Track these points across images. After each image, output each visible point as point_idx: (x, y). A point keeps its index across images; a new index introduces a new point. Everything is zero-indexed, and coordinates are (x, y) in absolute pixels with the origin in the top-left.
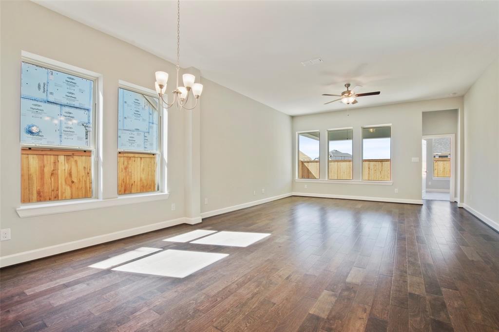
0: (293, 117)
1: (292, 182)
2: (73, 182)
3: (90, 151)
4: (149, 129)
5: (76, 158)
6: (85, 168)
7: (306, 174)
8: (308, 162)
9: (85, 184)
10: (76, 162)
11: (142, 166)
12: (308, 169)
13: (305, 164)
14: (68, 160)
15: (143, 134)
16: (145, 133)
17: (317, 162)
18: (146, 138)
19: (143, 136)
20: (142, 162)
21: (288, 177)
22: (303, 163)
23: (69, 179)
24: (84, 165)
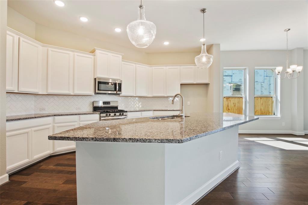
2: (229, 109)
3: (243, 97)
4: (264, 80)
5: (230, 99)
6: (233, 103)
9: (234, 110)
10: (230, 100)
11: (262, 102)
14: (227, 100)
15: (260, 83)
16: (261, 83)
18: (262, 86)
19: (260, 85)
20: (262, 100)
23: (227, 108)
24: (233, 102)
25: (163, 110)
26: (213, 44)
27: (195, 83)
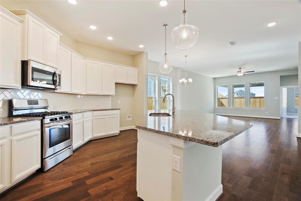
0: (214, 78)
1: (214, 108)
7: (221, 104)
8: (222, 98)
12: (222, 102)
13: (220, 99)
17: (227, 98)
21: (213, 106)
22: (219, 99)
25: (102, 110)
26: (143, 52)
27: (127, 83)
